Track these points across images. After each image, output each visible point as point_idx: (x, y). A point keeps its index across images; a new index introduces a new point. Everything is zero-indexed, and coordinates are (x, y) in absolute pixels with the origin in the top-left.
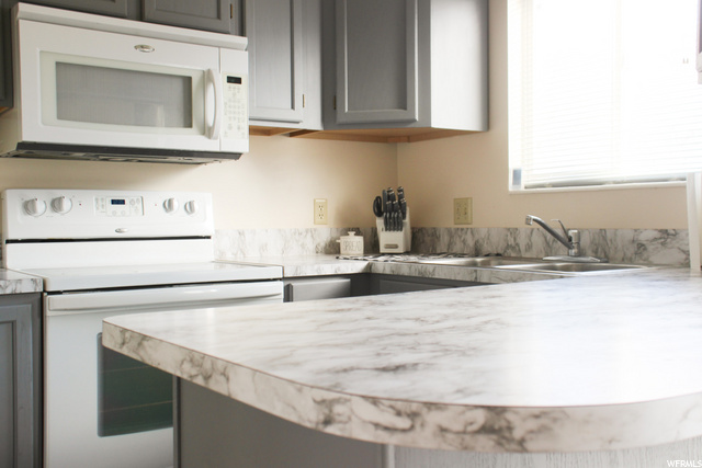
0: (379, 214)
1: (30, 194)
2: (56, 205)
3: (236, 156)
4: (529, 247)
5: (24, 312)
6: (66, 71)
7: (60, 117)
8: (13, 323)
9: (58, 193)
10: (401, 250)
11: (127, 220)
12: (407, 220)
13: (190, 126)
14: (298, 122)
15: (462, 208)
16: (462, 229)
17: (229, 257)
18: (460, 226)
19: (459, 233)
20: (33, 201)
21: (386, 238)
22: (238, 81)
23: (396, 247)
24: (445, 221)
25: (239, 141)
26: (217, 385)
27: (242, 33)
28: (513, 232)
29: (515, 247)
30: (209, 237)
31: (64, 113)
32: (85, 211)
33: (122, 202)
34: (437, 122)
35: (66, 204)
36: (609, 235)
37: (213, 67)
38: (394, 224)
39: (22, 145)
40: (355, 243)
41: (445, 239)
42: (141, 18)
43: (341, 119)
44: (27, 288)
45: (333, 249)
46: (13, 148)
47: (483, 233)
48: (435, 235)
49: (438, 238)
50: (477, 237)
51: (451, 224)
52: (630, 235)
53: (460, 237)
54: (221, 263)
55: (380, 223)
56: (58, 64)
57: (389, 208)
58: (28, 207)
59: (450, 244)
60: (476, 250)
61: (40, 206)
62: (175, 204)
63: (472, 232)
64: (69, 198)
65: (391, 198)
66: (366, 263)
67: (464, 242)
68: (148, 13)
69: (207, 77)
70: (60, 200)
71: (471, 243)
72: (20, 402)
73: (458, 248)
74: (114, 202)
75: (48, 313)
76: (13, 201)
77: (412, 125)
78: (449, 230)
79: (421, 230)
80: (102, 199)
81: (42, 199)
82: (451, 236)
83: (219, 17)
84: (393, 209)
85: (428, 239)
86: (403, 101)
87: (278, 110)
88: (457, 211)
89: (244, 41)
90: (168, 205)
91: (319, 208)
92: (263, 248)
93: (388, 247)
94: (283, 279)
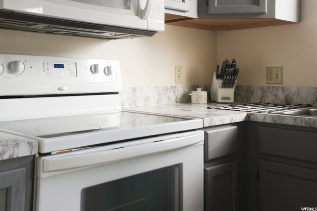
5: (19, 176)
10: (232, 101)
13: (128, 8)
14: (184, 12)
16: (274, 88)
18: (272, 85)
19: (271, 89)
21: (222, 92)
23: (229, 98)
24: (260, 82)
30: (117, 93)
33: (61, 66)
35: (21, 67)
38: (228, 84)
41: (258, 94)
43: (212, 11)
44: (24, 151)
45: (186, 100)
49: (252, 93)
50: (287, 93)
51: (264, 84)
53: (272, 92)
55: (217, 82)
59: (262, 97)
60: (286, 101)
62: (99, 68)
63: (283, 89)
66: (246, 113)
67: (276, 96)
70: (15, 63)
71: (282, 96)
73: (270, 99)
74: (57, 66)
77: (261, 17)
78: (262, 88)
80: (47, 64)
82: (264, 92)
87: (175, 2)
88: (269, 76)
90: (94, 69)
91: (178, 70)
92: (147, 99)
93: (223, 98)
94: (204, 128)
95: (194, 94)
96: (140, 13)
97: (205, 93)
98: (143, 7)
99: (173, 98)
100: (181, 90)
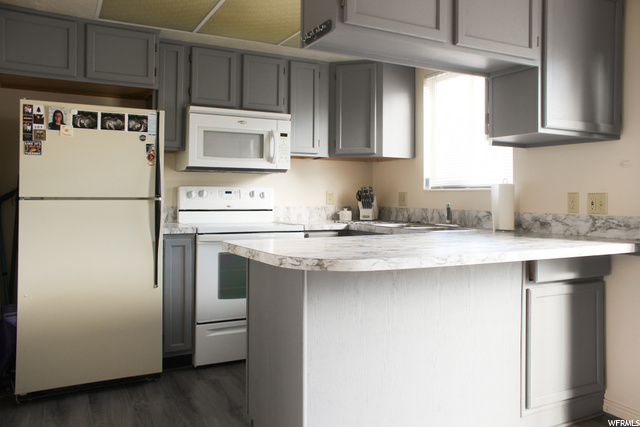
0: (360, 200)
1: (190, 189)
2: (201, 194)
3: (285, 171)
4: (432, 219)
5: (188, 242)
6: (208, 134)
7: (204, 155)
8: (184, 246)
9: (202, 188)
10: (370, 219)
11: (232, 201)
12: (375, 203)
13: (262, 157)
14: (316, 154)
15: (403, 197)
16: (402, 209)
17: (282, 220)
18: (402, 207)
20: (191, 192)
21: (364, 212)
22: (286, 135)
23: (368, 217)
24: (395, 204)
25: (285, 163)
26: (256, 259)
27: (289, 113)
28: (425, 210)
29: (426, 218)
30: (271, 210)
31: (207, 153)
32: (214, 197)
33: (230, 192)
34: (385, 154)
35: (205, 193)
36: (467, 213)
37: (274, 129)
38: (367, 205)
39: (188, 168)
40: (347, 215)
41: (394, 213)
42: (241, 107)
43: (338, 152)
44: (190, 231)
45: (336, 218)
46: (184, 169)
47: (412, 211)
48: (390, 212)
50: (409, 213)
51: (398, 207)
52: (475, 214)
53: (401, 212)
54: (277, 223)
55: (360, 204)
56: (205, 132)
57: (365, 197)
58: (189, 195)
59: (397, 216)
60: (407, 219)
61: (194, 194)
62: (255, 194)
63: (407, 210)
64: (207, 190)
65: (366, 191)
66: (347, 225)
67: (403, 215)
68: (245, 105)
69: (271, 134)
70: (202, 191)
71: (406, 216)
72: (186, 281)
73: (400, 218)
74: (227, 192)
75: (198, 243)
76: (182, 192)
77: (373, 156)
78: (396, 209)
79: (383, 208)
80: (221, 191)
81: (195, 190)
82: (397, 212)
83: (278, 104)
84: (367, 197)
85: (386, 213)
86: (368, 144)
87: (306, 148)
88: (400, 199)
89: (289, 116)
90: (252, 194)
91: (329, 196)
92: (299, 216)
93: (364, 217)
94: (304, 231)
95: (341, 213)
96: (270, 160)
97: (350, 213)
98: (272, 155)
99: (325, 216)
100: (332, 210)
